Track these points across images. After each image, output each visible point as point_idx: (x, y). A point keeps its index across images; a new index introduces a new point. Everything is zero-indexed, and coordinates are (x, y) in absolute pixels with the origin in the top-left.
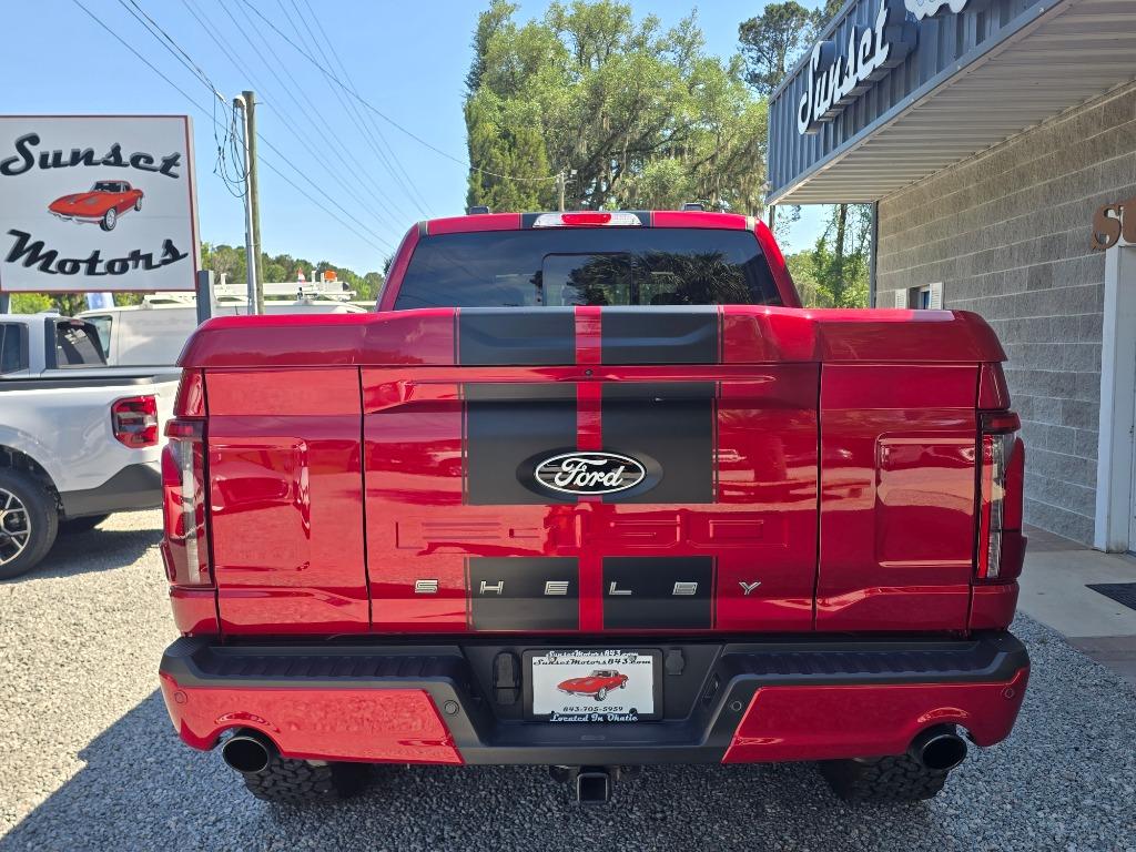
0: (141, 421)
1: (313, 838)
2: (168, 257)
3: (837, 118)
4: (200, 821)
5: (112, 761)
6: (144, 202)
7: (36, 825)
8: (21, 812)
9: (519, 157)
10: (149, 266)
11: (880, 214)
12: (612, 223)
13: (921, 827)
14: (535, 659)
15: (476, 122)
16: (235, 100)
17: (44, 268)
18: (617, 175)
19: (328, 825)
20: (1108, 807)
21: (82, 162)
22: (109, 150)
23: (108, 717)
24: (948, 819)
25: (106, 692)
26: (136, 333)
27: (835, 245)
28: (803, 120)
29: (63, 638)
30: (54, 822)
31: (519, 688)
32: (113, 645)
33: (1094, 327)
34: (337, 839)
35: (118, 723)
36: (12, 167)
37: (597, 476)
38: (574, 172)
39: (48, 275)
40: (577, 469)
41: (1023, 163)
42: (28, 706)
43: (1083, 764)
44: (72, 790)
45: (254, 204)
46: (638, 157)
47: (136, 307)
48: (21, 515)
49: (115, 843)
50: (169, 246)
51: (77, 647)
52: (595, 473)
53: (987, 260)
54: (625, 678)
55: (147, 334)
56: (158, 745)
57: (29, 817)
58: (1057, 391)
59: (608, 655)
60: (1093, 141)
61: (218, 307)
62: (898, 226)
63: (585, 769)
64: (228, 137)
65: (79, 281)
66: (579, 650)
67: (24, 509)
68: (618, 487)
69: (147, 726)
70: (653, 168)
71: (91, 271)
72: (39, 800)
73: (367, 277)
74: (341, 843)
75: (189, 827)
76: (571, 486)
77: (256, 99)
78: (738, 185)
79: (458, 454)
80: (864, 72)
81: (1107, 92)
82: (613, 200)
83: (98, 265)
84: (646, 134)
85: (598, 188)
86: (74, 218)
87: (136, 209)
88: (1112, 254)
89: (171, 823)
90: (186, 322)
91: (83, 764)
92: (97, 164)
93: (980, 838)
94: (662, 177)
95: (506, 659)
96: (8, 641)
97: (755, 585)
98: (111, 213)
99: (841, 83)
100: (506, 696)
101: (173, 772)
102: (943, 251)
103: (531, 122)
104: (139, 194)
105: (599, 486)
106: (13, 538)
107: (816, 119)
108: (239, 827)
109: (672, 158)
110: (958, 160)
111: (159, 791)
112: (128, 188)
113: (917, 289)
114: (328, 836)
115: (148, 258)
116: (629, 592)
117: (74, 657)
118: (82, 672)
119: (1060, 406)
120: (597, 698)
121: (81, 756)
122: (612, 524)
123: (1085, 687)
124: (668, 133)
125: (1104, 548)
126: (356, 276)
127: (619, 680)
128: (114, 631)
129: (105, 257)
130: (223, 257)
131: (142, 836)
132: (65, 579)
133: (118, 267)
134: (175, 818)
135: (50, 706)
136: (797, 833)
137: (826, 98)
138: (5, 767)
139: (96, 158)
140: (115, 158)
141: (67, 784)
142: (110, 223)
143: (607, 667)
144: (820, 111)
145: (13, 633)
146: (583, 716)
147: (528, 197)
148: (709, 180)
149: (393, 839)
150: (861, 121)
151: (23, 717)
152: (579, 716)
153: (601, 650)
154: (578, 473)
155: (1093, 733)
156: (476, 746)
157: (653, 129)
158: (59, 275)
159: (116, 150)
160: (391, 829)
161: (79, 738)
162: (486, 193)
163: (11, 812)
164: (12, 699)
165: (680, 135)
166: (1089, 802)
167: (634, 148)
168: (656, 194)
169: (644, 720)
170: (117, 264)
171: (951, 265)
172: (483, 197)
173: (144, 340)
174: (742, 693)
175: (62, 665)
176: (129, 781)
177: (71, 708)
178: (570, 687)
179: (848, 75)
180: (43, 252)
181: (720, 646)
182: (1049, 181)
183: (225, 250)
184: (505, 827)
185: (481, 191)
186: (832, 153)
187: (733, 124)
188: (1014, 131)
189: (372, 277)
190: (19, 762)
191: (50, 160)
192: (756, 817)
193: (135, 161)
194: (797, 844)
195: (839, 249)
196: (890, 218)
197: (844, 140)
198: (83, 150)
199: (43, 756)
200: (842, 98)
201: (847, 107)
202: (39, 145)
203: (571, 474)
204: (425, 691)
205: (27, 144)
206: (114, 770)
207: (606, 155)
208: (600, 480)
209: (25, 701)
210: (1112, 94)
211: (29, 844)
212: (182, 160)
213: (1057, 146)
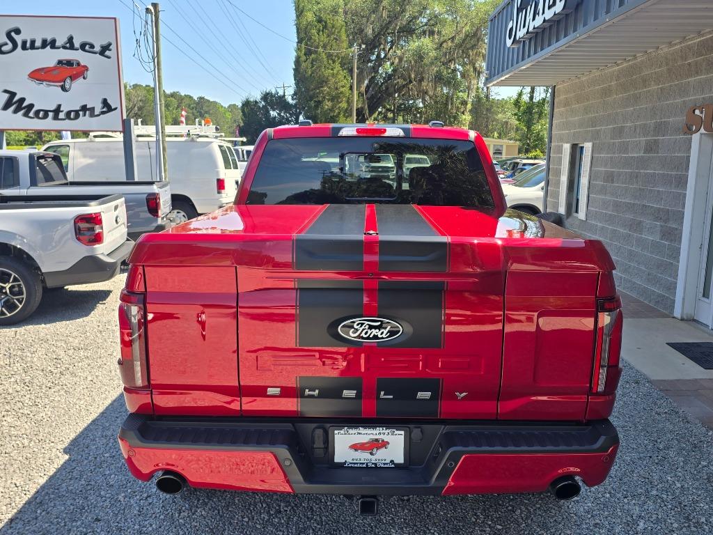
0: (93, 229)
1: (204, 509)
2: (104, 110)
3: (530, 39)
4: (138, 497)
5: (84, 456)
6: (89, 74)
7: (42, 498)
8: (33, 489)
9: (328, 36)
10: (92, 115)
11: (556, 94)
12: (387, 134)
13: (556, 508)
14: (336, 432)
15: (302, 12)
16: (147, 9)
17: (26, 115)
18: (391, 48)
19: (213, 501)
20: (665, 496)
21: (49, 47)
22: (66, 40)
23: (80, 424)
24: (573, 503)
25: (77, 407)
26: (85, 156)
27: (529, 95)
28: (510, 39)
29: (50, 368)
30: (52, 496)
31: (326, 448)
32: (80, 374)
33: (682, 182)
34: (219, 510)
35: (86, 429)
36: (4, 49)
37: (375, 332)
38: (364, 46)
39: (29, 119)
40: (363, 327)
41: (646, 72)
42: (31, 416)
43: (653, 467)
44: (61, 474)
45: (159, 77)
46: (405, 36)
47: (85, 140)
48: (19, 285)
49: (89, 511)
50: (105, 102)
51: (58, 375)
52: (373, 330)
53: (620, 132)
54: (388, 443)
55: (91, 157)
56: (111, 444)
57: (37, 492)
58: (657, 219)
59: (378, 430)
60: (689, 64)
61: (137, 141)
62: (567, 103)
63: (363, 497)
64: (142, 34)
65: (49, 124)
66: (361, 427)
67: (21, 283)
68: (387, 338)
69: (103, 431)
70: (414, 44)
71: (56, 118)
72: (42, 481)
73: (229, 106)
74: (221, 513)
75: (132, 501)
76: (359, 337)
77: (160, 8)
78: (468, 56)
79: (293, 311)
80: (549, 14)
81: (699, 34)
82: (388, 63)
83: (61, 114)
84: (411, 21)
85: (378, 56)
86: (44, 83)
87: (84, 78)
88: (696, 138)
89: (121, 497)
90: (116, 149)
91: (67, 457)
92: (59, 48)
93: (589, 516)
94: (420, 51)
95: (319, 432)
96: (16, 370)
97: (464, 394)
98: (68, 80)
99: (534, 19)
100: (319, 453)
101: (121, 464)
102: (593, 122)
103: (336, 12)
104: (86, 68)
105: (376, 337)
106: (15, 301)
107: (517, 38)
108: (161, 501)
109: (427, 37)
110: (606, 66)
111: (113, 476)
112: (78, 64)
113: (577, 145)
114: (214, 509)
115: (92, 109)
116: (391, 397)
117: (57, 382)
118: (62, 392)
119: (658, 228)
120: (372, 454)
121: (66, 451)
122: (383, 359)
123: (659, 414)
124: (425, 20)
125: (679, 317)
126: (222, 106)
127: (384, 444)
128: (80, 364)
129: (65, 109)
130: (136, 92)
131: (104, 506)
132: (48, 326)
133: (73, 115)
134: (123, 495)
135: (45, 417)
136: (485, 510)
137: (524, 26)
138: (21, 458)
139: (58, 44)
140: (70, 44)
141: (59, 470)
142: (67, 86)
143: (377, 437)
144: (521, 33)
145: (19, 364)
146: (363, 464)
147: (334, 62)
148: (450, 53)
149: (251, 511)
150: (546, 43)
151: (29, 424)
152: (361, 463)
153: (374, 427)
154: (363, 330)
155: (661, 447)
156: (302, 483)
157: (416, 18)
158: (36, 120)
159: (70, 40)
160: (250, 505)
161: (64, 439)
162: (307, 59)
163: (26, 489)
164: (21, 411)
165: (432, 22)
166: (654, 492)
167: (402, 30)
168: (416, 62)
169: (398, 466)
170: (72, 113)
171: (598, 132)
172: (305, 62)
173: (90, 161)
174: (454, 457)
175: (50, 388)
176: (95, 469)
177: (57, 418)
178: (355, 447)
179: (538, 14)
180: (25, 105)
181: (443, 427)
182: (660, 86)
183: (138, 88)
184: (316, 504)
185: (303, 58)
186: (527, 60)
187: (467, 16)
188: (641, 52)
189: (233, 107)
190: (29, 455)
191: (28, 45)
192: (462, 500)
193: (83, 47)
194: (485, 518)
195: (531, 98)
196: (562, 97)
197: (535, 53)
198: (49, 39)
199: (43, 451)
200: (534, 28)
201: (537, 33)
202: (21, 35)
203: (358, 330)
204: (272, 453)
205: (13, 34)
206: (86, 462)
207: (384, 35)
208: (376, 334)
209: (29, 413)
210: (703, 35)
211: (39, 512)
212: (113, 47)
213: (667, 64)
